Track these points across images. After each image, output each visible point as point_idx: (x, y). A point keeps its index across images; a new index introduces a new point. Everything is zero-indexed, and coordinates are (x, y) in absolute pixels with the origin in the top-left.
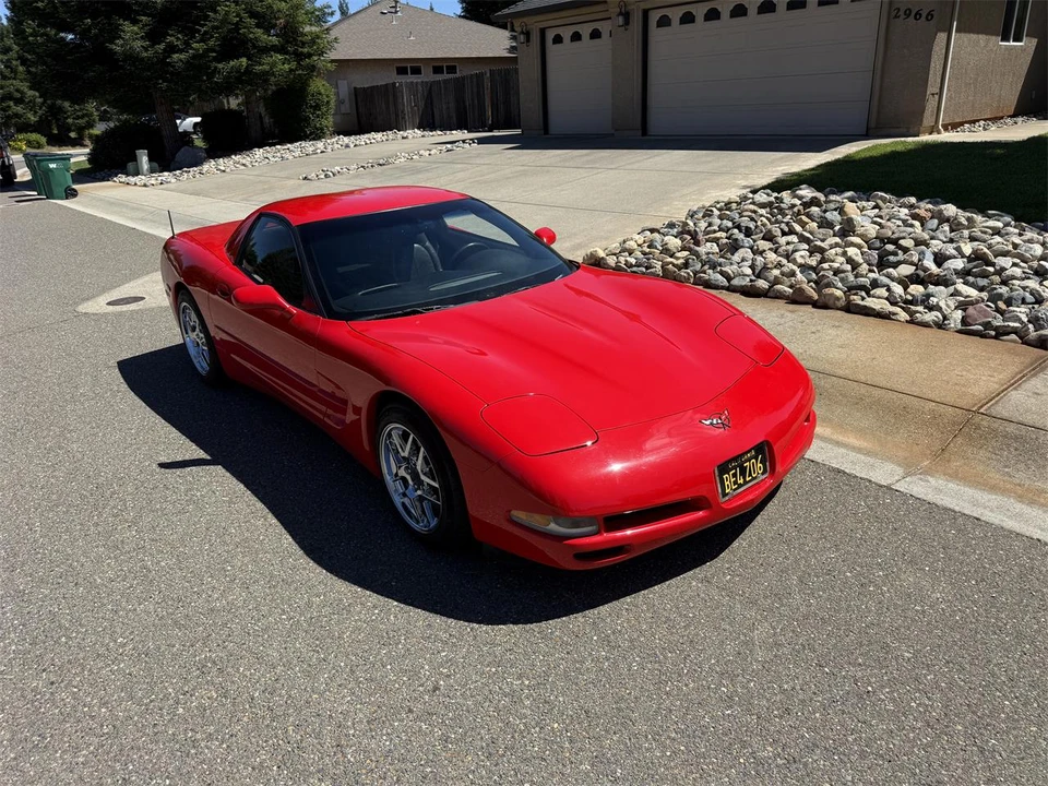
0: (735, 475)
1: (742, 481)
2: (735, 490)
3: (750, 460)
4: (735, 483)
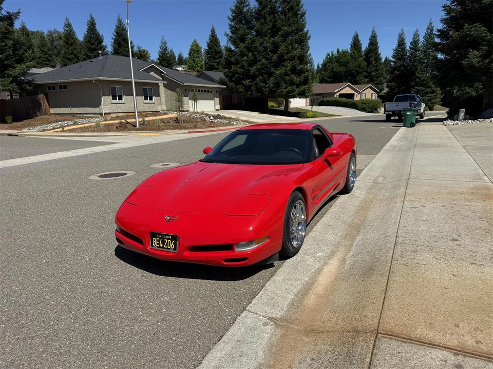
0: (159, 241)
1: (162, 245)
2: (157, 247)
3: (168, 239)
4: (158, 244)
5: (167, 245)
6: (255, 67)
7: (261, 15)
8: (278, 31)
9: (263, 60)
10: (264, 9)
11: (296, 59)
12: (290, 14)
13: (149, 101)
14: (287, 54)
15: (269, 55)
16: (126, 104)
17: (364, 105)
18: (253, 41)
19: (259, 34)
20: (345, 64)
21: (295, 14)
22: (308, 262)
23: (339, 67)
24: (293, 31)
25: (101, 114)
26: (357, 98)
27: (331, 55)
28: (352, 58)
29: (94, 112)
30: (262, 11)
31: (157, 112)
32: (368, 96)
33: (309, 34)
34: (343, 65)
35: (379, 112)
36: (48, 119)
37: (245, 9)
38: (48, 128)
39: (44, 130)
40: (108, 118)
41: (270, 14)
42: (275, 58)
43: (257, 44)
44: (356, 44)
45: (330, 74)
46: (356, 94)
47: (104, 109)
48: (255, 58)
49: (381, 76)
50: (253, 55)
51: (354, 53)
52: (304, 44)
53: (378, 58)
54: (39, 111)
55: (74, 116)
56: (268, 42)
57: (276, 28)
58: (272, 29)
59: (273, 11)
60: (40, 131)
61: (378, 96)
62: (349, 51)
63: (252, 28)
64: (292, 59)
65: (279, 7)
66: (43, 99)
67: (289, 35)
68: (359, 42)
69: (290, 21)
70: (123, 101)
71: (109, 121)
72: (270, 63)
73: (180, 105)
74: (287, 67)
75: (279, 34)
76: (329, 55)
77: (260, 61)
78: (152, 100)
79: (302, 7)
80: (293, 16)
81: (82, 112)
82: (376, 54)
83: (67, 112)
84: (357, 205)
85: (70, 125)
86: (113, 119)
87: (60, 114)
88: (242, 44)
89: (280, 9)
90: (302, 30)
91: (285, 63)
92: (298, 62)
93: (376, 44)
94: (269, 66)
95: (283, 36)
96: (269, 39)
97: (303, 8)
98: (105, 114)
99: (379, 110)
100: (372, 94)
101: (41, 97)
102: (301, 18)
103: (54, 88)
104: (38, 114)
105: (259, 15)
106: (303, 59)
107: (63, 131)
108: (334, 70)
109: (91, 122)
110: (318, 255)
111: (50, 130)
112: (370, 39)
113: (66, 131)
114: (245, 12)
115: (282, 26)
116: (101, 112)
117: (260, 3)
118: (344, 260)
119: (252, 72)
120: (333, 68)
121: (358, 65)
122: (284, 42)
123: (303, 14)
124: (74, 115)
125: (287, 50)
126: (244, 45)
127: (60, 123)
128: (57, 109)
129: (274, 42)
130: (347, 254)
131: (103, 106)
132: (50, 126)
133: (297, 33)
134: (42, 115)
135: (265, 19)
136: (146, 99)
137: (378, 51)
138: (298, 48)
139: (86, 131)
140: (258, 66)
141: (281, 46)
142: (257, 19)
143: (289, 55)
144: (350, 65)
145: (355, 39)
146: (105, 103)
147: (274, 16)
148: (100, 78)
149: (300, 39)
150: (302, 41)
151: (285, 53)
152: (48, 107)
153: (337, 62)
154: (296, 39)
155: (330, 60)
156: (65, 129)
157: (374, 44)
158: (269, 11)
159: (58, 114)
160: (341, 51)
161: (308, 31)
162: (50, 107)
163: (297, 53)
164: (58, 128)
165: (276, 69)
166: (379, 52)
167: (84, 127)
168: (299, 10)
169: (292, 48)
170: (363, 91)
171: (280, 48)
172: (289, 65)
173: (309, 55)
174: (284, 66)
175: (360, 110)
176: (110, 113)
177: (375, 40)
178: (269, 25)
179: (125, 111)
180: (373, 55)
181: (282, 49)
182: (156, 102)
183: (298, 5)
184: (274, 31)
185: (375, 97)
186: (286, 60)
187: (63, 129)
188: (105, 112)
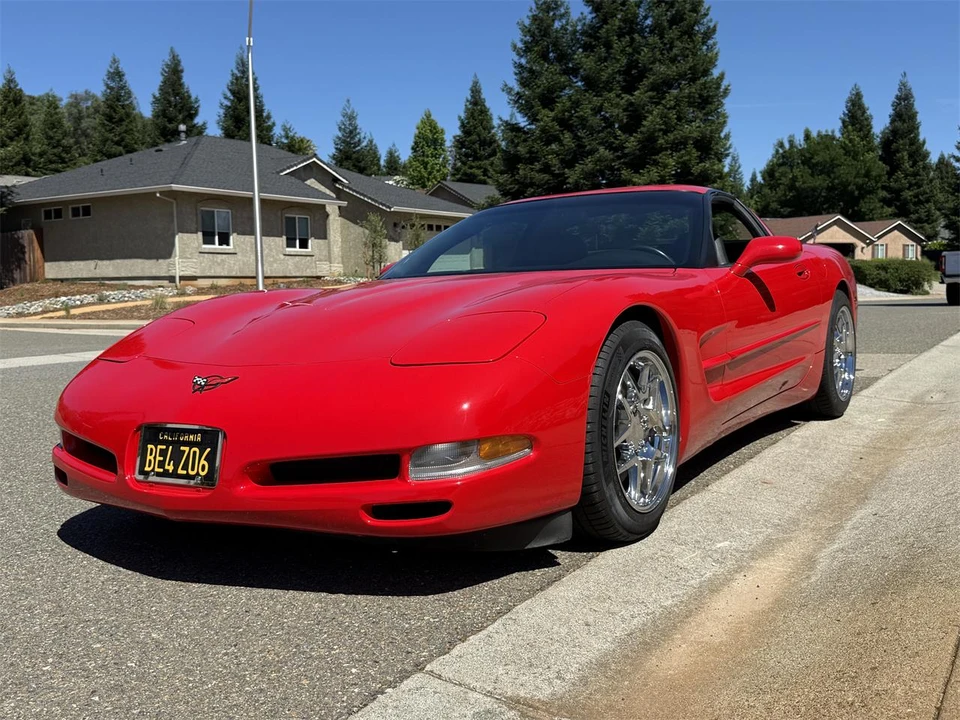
0: (163, 453)
1: (170, 468)
2: (158, 474)
3: (191, 444)
4: (161, 464)
5: (185, 467)
6: (578, 168)
7: (597, 39)
8: (642, 75)
9: (602, 149)
10: (605, 21)
11: (690, 147)
12: (673, 33)
13: (297, 250)
14: (666, 132)
15: (616, 138)
16: (239, 256)
17: (883, 273)
18: (576, 104)
19: (591, 84)
20: (827, 169)
21: (689, 33)
22: (681, 562)
23: (812, 175)
24: (682, 76)
25: (172, 279)
26: (863, 254)
27: (787, 146)
28: (847, 153)
29: (155, 273)
30: (601, 27)
31: (319, 278)
32: (895, 253)
33: (724, 84)
34: (821, 172)
35: (927, 293)
36: (37, 291)
37: (557, 25)
38: (32, 310)
39: (20, 315)
40: (189, 289)
41: (620, 36)
42: (632, 143)
43: (586, 110)
44: (856, 116)
45: (785, 195)
46: (860, 244)
47: (179, 265)
48: (581, 146)
49: (928, 201)
50: (576, 137)
51: (851, 141)
52: (713, 107)
53: (918, 153)
54: (17, 271)
55: (104, 285)
56: (615, 105)
57: (636, 67)
58: (626, 72)
59: (631, 26)
60: (9, 316)
61: (924, 253)
62: (838, 135)
63: (574, 72)
64: (677, 146)
65: (646, 18)
66: (31, 242)
67: (670, 87)
68: (864, 112)
69: (675, 51)
70: (231, 246)
71: (190, 295)
72: (619, 158)
73: (377, 256)
74: (665, 166)
75: (645, 82)
76: (781, 145)
77: (592, 152)
78: (306, 247)
79: (706, 15)
80: (681, 36)
81: (123, 275)
82: (912, 144)
83: (85, 276)
84: (861, 443)
85: (89, 304)
86: (200, 291)
87: (67, 280)
88: (545, 111)
89: (649, 22)
90: (706, 72)
91: (661, 157)
92: (695, 153)
93: (913, 117)
94: (616, 164)
95: (653, 87)
96: (618, 96)
97: (708, 17)
98: (182, 278)
99: (926, 287)
100: (905, 247)
101: (27, 235)
102: (704, 43)
103: (58, 213)
104: (17, 275)
105: (592, 38)
106: (709, 146)
107: (68, 317)
108: (797, 184)
109: (144, 299)
110: (719, 545)
111: (35, 314)
112: (896, 106)
113: (74, 317)
114: (556, 31)
115: (653, 63)
116: (171, 273)
117: (597, 9)
118: (810, 561)
119: (570, 180)
120: (794, 179)
121: (863, 172)
122: (657, 104)
123: (709, 33)
124: (102, 282)
125: (665, 123)
126: (552, 114)
127: (63, 299)
128: (62, 263)
129: (631, 104)
130: (820, 546)
131: (177, 259)
132: (37, 306)
133: (693, 80)
134: (24, 281)
135: (608, 46)
136: (290, 243)
137: (918, 135)
138: (696, 118)
139: (126, 318)
140: (588, 164)
141: (651, 113)
142: (587, 47)
143: (671, 137)
144: (842, 171)
145: (853, 105)
146: (183, 252)
147: (633, 40)
148: (175, 187)
149: (701, 96)
150: (708, 100)
151: (660, 130)
152: (41, 259)
153: (803, 163)
154: (689, 97)
155: (785, 159)
156: (73, 312)
157: (905, 117)
158: (620, 28)
159: (62, 280)
160: (814, 134)
161: (722, 77)
162: (46, 259)
163: (692, 129)
164: (56, 310)
165: (636, 172)
166: (921, 138)
167: (123, 309)
168: (697, 22)
169: (679, 119)
170: (879, 238)
171: (645, 118)
172: (672, 162)
173: (727, 137)
174: (656, 163)
175: (871, 286)
176: (194, 278)
177: (910, 106)
178: (618, 61)
179: (234, 274)
180: (904, 145)
181: (652, 121)
182: (316, 252)
183: (695, 10)
184: (632, 77)
185: (914, 253)
186: (662, 149)
187: (68, 312)
188: (182, 274)
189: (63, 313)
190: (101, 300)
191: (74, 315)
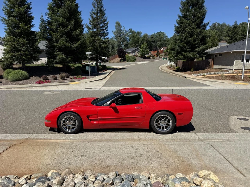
25: (232, 70)
29: (230, 68)
47: (234, 67)
54: (208, 66)
66: (211, 61)
70: (249, 63)
81: (225, 68)
85: (211, 74)
98: (234, 70)
103: (217, 56)
104: (207, 67)
128: (216, 66)
131: (234, 66)
134: (209, 68)
146: (236, 64)
148: (235, 51)
152: (213, 65)
162: (214, 65)
176: (238, 70)
187: (205, 76)
188: (235, 69)
189: (204, 76)
190: (215, 74)
191: (206, 77)
